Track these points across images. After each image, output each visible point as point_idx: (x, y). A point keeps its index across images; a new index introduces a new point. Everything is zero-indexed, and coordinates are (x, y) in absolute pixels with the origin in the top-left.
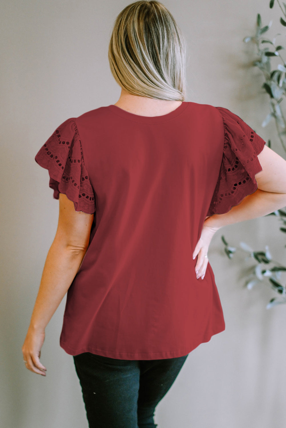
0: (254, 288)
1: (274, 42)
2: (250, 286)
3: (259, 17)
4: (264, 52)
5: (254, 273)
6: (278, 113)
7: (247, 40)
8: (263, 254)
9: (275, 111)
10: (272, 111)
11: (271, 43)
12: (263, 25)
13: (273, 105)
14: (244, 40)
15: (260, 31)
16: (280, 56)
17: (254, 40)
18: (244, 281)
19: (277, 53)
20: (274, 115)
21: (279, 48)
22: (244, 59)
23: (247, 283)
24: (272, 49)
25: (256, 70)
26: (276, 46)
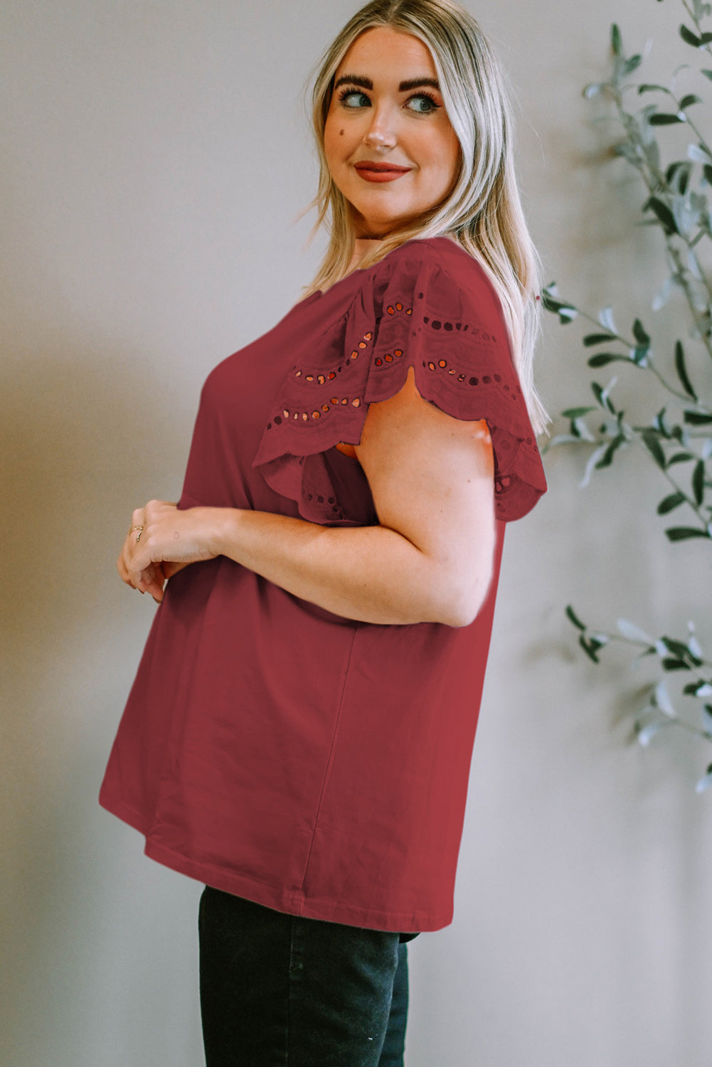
0: (653, 742)
1: (671, 88)
2: (644, 738)
3: (615, 31)
4: (646, 114)
5: (653, 702)
6: (693, 274)
7: (592, 92)
9: (682, 269)
10: (675, 269)
11: (666, 91)
12: (628, 51)
13: (676, 254)
14: (584, 93)
15: (623, 67)
16: (689, 121)
17: (610, 91)
18: (628, 725)
19: (682, 116)
20: (680, 278)
21: (688, 101)
22: (587, 142)
23: (637, 729)
24: (667, 105)
26: (680, 96)
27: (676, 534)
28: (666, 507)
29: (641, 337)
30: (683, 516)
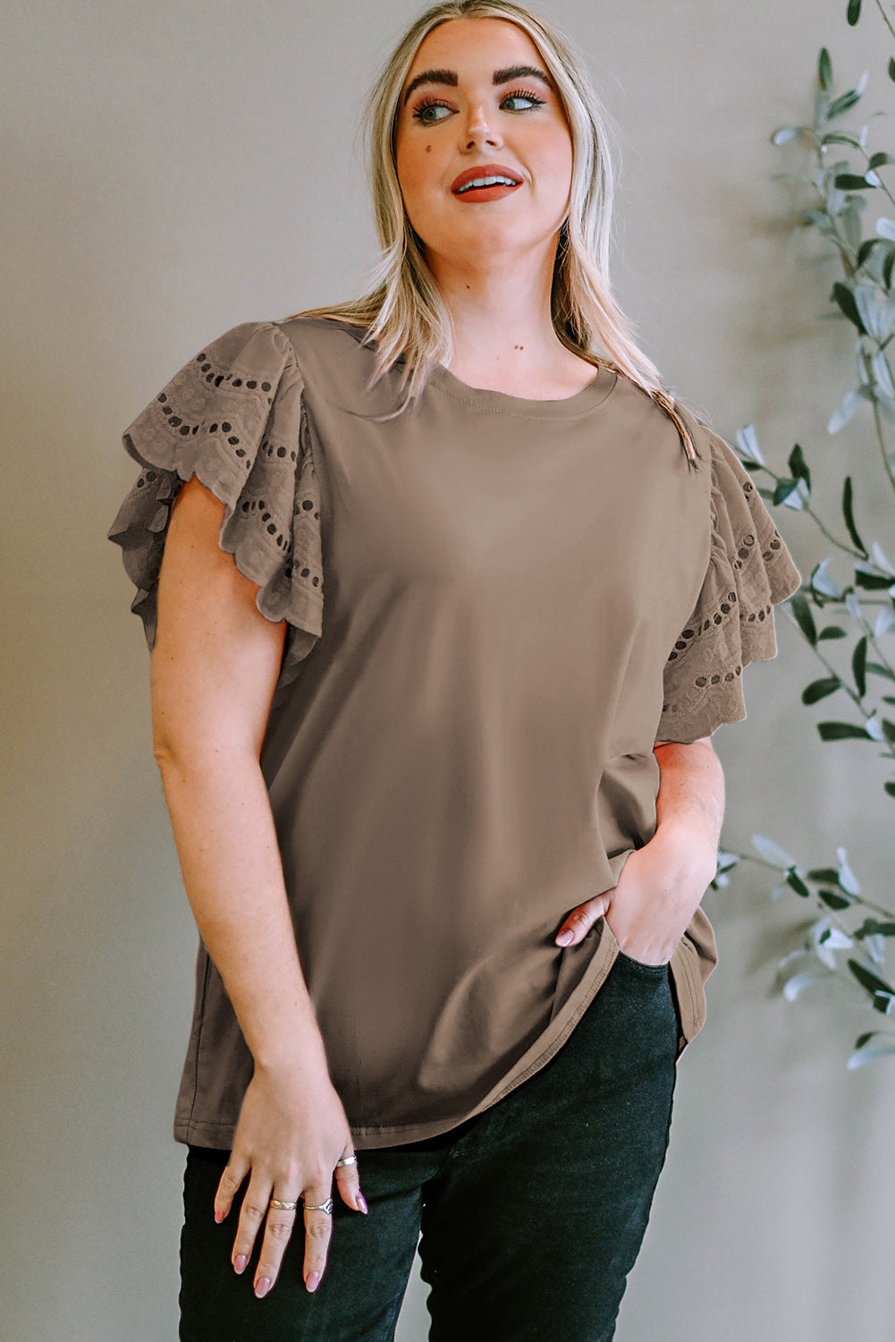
0: (805, 996)
1: (862, 142)
2: (791, 991)
3: (824, 57)
4: (834, 174)
6: (883, 386)
7: (782, 137)
8: (830, 876)
9: (873, 382)
10: (864, 379)
11: (856, 145)
13: (867, 359)
15: (826, 109)
16: (883, 187)
17: (809, 138)
18: (768, 974)
19: (871, 178)
20: (869, 391)
21: (878, 160)
22: (771, 202)
23: (781, 982)
24: (858, 167)
25: (813, 240)
26: (870, 153)
27: (831, 731)
28: (813, 694)
29: (799, 468)
30: (836, 707)
